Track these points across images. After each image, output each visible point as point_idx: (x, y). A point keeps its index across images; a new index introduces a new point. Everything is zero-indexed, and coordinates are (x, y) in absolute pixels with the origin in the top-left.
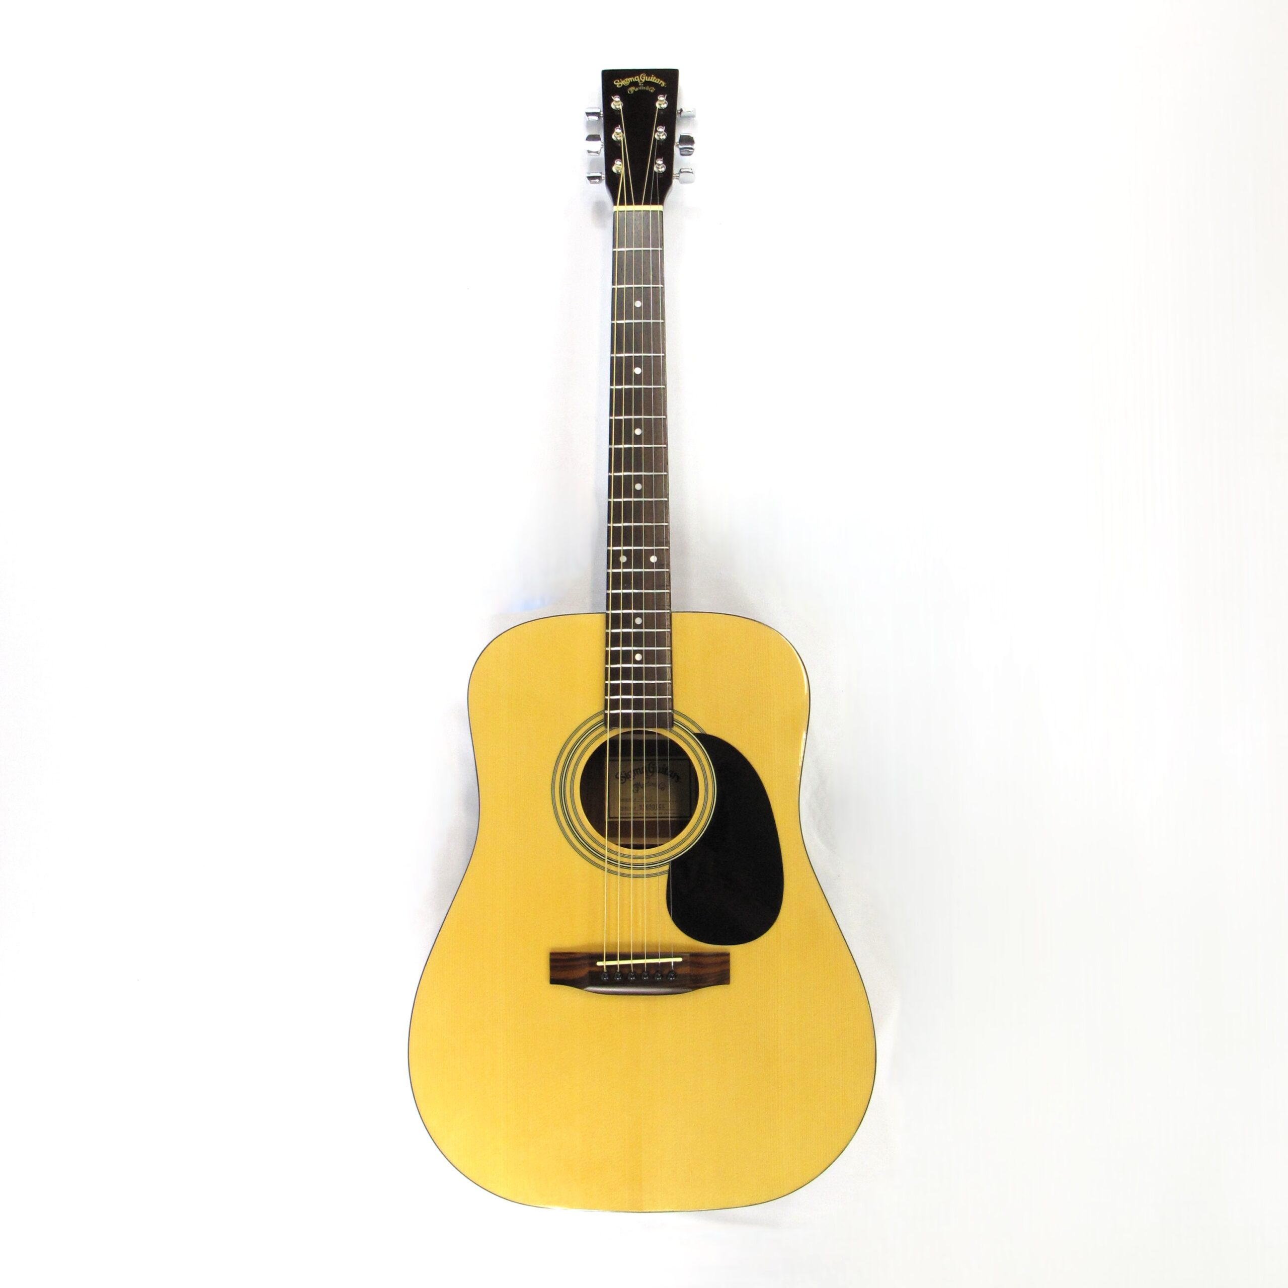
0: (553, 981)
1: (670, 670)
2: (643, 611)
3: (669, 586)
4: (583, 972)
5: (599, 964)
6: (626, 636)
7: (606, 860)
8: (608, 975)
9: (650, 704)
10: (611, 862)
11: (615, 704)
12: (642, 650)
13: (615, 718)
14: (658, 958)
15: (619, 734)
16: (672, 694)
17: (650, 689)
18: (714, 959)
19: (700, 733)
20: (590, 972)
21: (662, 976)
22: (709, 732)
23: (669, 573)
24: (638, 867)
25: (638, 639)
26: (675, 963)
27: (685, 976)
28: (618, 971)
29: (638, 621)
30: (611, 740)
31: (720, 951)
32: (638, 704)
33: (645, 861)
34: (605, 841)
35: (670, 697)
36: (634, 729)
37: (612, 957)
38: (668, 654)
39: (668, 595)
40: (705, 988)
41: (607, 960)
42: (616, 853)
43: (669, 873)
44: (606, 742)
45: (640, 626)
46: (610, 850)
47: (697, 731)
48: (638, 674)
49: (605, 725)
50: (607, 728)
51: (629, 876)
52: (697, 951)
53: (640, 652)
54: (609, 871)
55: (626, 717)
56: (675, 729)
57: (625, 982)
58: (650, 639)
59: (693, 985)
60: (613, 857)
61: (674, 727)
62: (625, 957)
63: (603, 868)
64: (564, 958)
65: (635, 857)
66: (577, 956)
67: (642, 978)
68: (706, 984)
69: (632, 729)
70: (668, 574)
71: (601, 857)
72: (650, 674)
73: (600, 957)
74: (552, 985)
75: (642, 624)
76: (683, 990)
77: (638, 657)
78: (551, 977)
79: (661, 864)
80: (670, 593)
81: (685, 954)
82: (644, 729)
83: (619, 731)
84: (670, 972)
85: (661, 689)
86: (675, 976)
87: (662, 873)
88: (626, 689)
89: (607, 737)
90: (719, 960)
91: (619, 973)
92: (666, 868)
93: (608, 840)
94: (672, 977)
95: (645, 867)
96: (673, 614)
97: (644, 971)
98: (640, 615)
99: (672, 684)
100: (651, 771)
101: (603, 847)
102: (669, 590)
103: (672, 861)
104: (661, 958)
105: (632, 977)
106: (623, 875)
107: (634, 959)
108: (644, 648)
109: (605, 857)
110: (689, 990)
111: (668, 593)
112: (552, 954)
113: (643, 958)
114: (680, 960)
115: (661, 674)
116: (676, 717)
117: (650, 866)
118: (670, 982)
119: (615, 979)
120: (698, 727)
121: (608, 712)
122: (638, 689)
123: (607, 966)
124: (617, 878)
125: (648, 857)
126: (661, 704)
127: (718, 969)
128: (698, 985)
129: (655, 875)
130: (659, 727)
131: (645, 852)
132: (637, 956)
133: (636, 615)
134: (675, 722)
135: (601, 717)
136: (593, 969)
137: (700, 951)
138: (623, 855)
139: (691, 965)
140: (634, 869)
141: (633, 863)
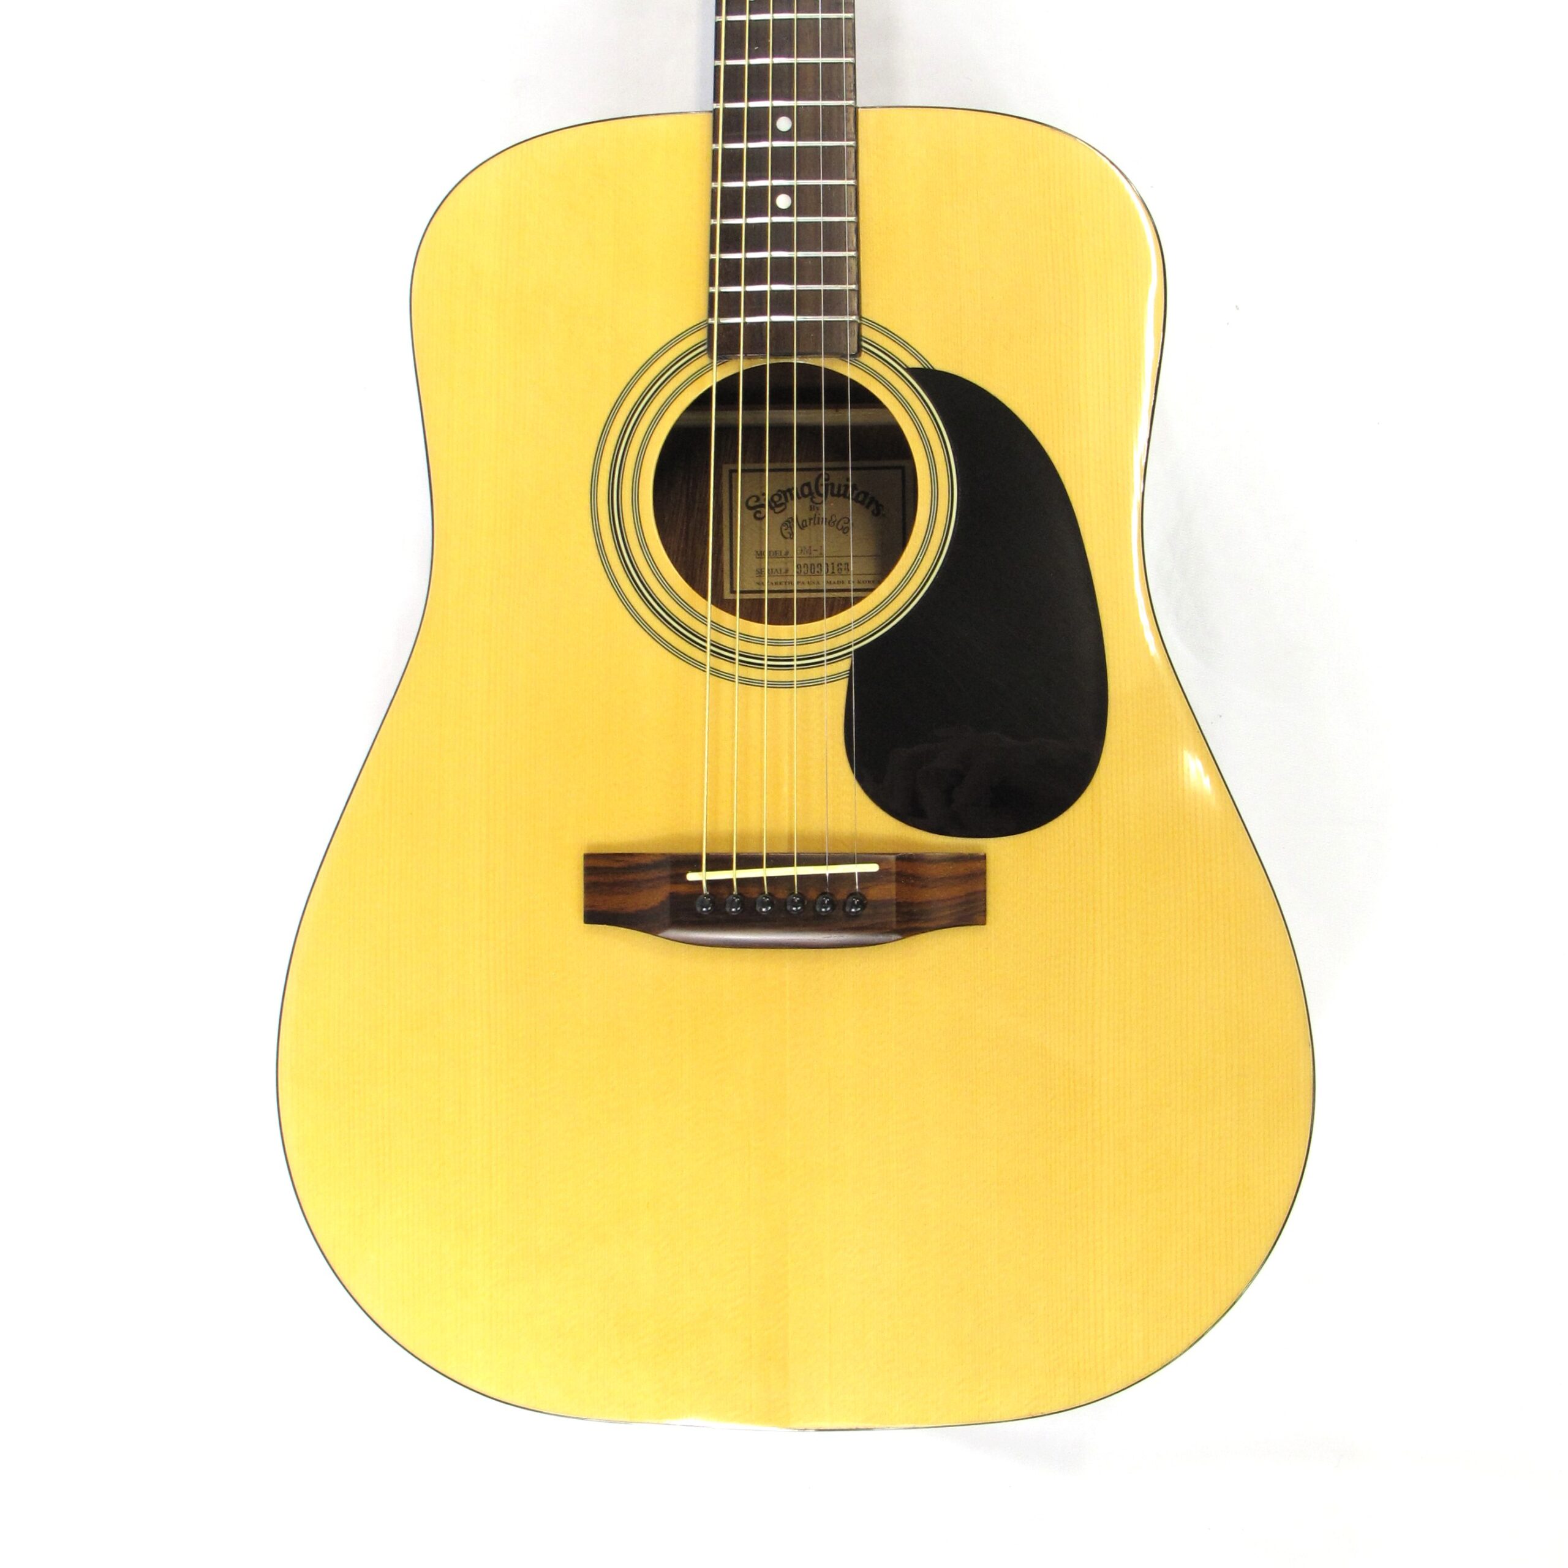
0: (592, 916)
1: (853, 230)
2: (794, 103)
3: (852, 50)
4: (655, 897)
5: (692, 876)
6: (756, 156)
7: (708, 645)
8: (711, 902)
9: (808, 303)
10: (721, 652)
11: (729, 305)
12: (791, 187)
13: (729, 334)
14: (824, 864)
15: (737, 374)
16: (858, 281)
17: (808, 270)
18: (950, 869)
19: (921, 366)
20: (673, 896)
21: (832, 904)
22: (939, 365)
23: (851, 22)
24: (779, 663)
25: (782, 163)
26: (862, 875)
27: (885, 903)
28: (735, 892)
29: (784, 124)
30: (720, 385)
31: (965, 851)
32: (782, 303)
33: (796, 651)
34: (705, 606)
35: (854, 287)
36: (774, 361)
37: (719, 862)
38: (849, 194)
39: (851, 68)
40: (930, 934)
41: (708, 870)
42: (731, 633)
43: (850, 678)
44: (710, 390)
45: (788, 136)
46: (717, 627)
47: (913, 363)
48: (782, 236)
49: (710, 350)
50: (711, 357)
51: (759, 684)
52: (911, 851)
53: (788, 190)
54: (716, 673)
55: (756, 331)
56: (865, 358)
57: (748, 918)
58: (809, 163)
59: (904, 926)
60: (726, 641)
61: (864, 354)
62: (749, 861)
63: (700, 666)
64: (616, 865)
65: (775, 642)
66: (643, 861)
67: (789, 908)
68: (932, 925)
69: (768, 362)
70: (850, 24)
71: (695, 640)
72: (808, 236)
73: (693, 863)
74: (586, 925)
75: (791, 130)
76: (881, 937)
77: (783, 201)
78: (585, 906)
79: (834, 655)
80: (854, 65)
81: (887, 856)
82: (795, 360)
83: (739, 365)
84: (853, 894)
85: (834, 271)
86: (863, 904)
87: (833, 678)
88: (756, 271)
89: (712, 380)
90: (962, 869)
91: (736, 897)
92: (845, 665)
93: (712, 603)
94: (856, 907)
95: (795, 663)
96: (860, 110)
97: (793, 893)
98: (787, 112)
99: (858, 259)
100: (809, 492)
101: (702, 619)
102: (852, 57)
103: (856, 651)
104: (830, 864)
105: (765, 905)
106: (746, 681)
107: (770, 865)
108: (794, 182)
109: (705, 641)
110: (894, 937)
111: (850, 63)
112: (588, 857)
113: (791, 864)
114: (873, 868)
115: (834, 237)
116: (866, 332)
117: (809, 662)
118: (850, 916)
119: (728, 909)
120: (916, 354)
121: (715, 321)
122: (782, 272)
123: (709, 882)
124: (734, 686)
125: (804, 641)
126: (834, 303)
127: (957, 891)
128: (917, 925)
129: (818, 682)
130: (829, 354)
131: (795, 631)
132: (776, 861)
133: (778, 112)
134: (864, 344)
135: (702, 335)
136: (682, 889)
137: (919, 851)
138: (746, 638)
139: (898, 881)
140: (769, 668)
141: (769, 655)
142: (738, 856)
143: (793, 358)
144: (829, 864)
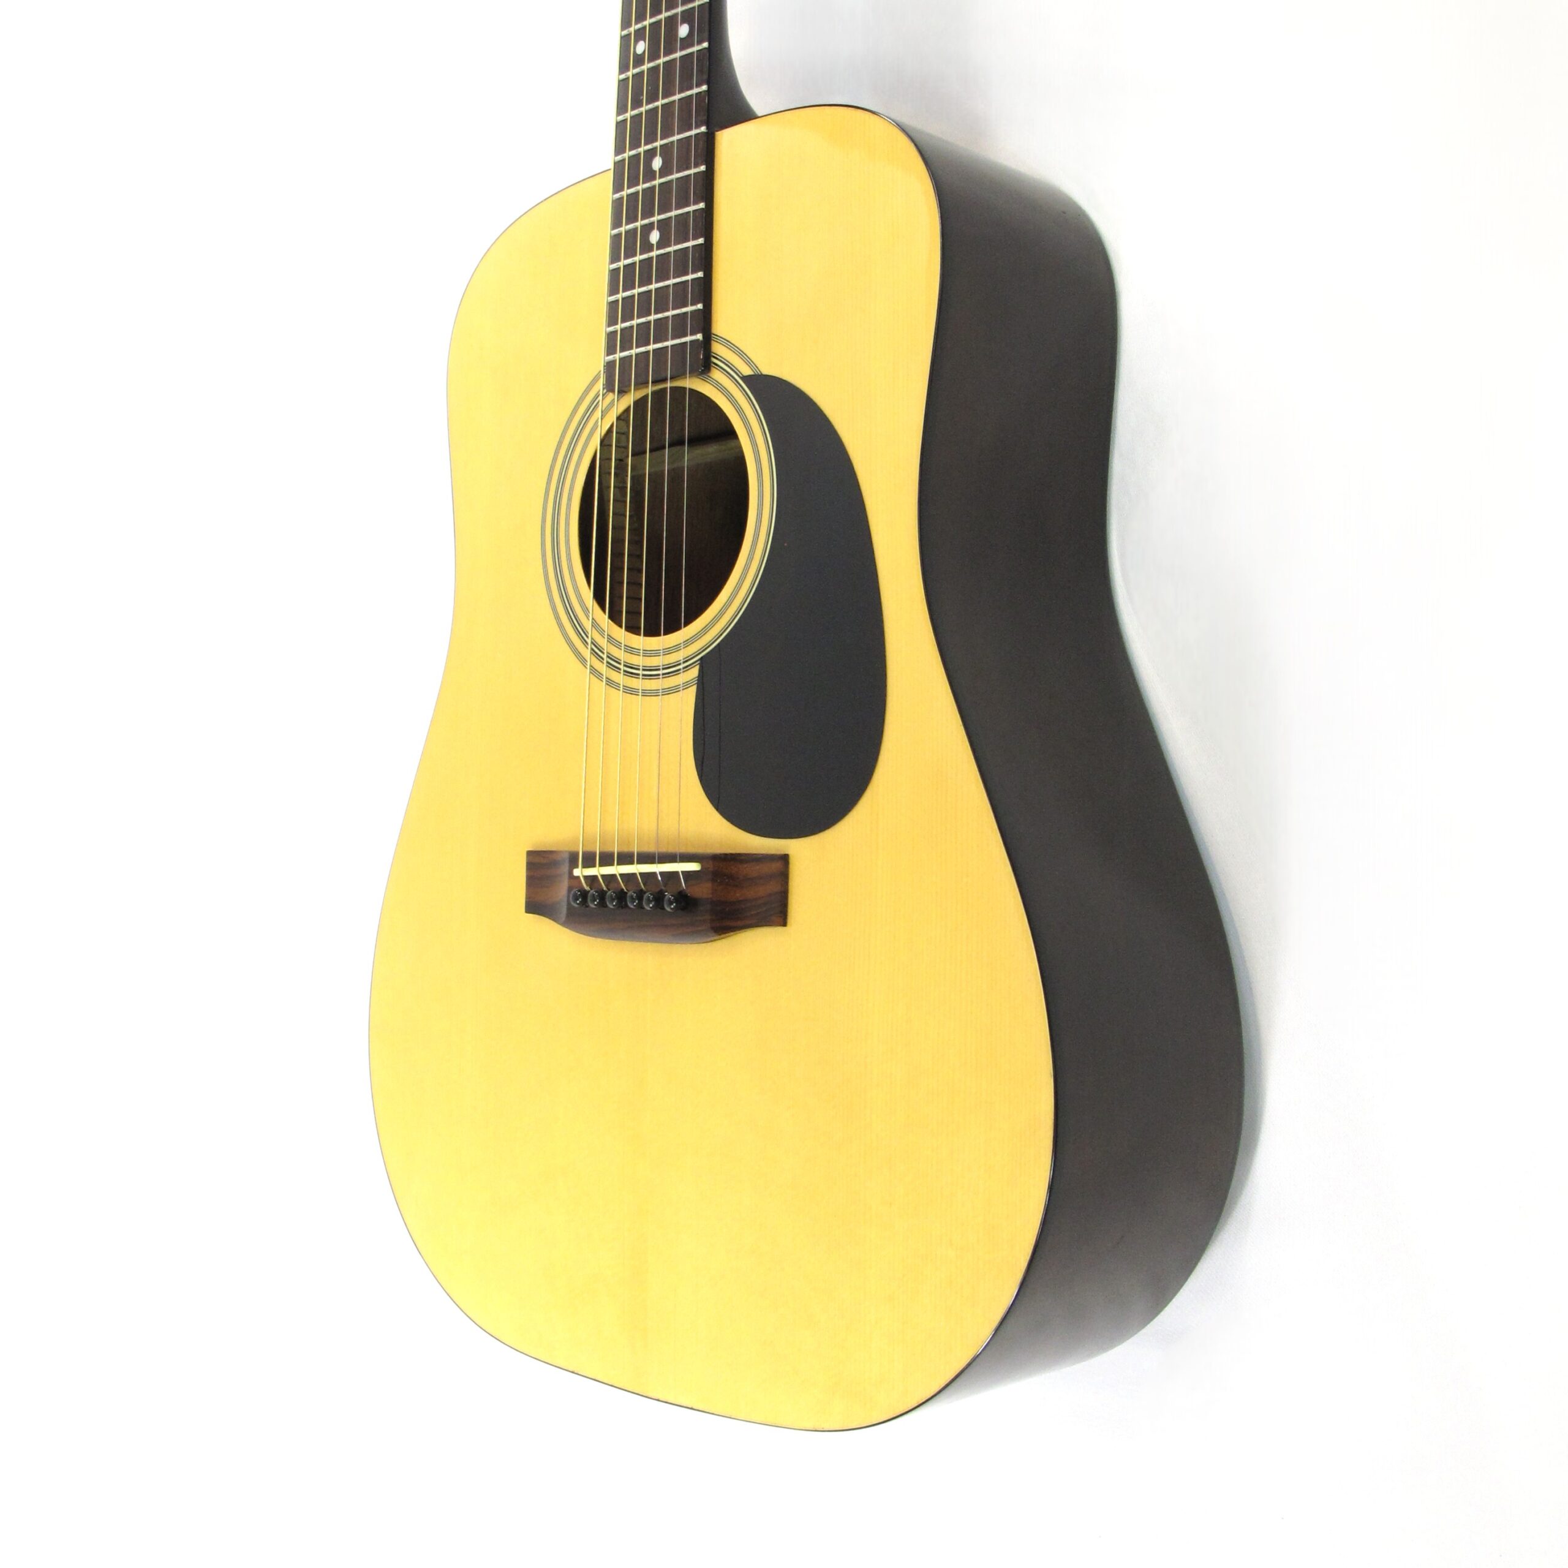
0: (531, 908)
1: (709, 248)
5: (575, 872)
7: (605, 657)
9: (679, 326)
10: (612, 662)
15: (648, 395)
16: (710, 298)
18: (760, 868)
19: (752, 373)
22: (766, 370)
25: (651, 202)
26: (687, 874)
27: (704, 902)
29: (656, 164)
30: (636, 403)
31: (775, 851)
32: (659, 331)
33: (662, 660)
34: (605, 621)
35: (707, 304)
36: (653, 389)
37: (589, 860)
38: (707, 214)
42: (620, 645)
43: (697, 685)
44: (613, 424)
45: (656, 175)
46: (611, 640)
47: (747, 371)
49: (613, 388)
51: (637, 693)
54: (608, 682)
56: (716, 374)
59: (720, 924)
60: (617, 653)
61: (713, 369)
65: (648, 653)
66: (557, 858)
69: (650, 390)
71: (597, 652)
73: (575, 860)
74: (527, 915)
77: (655, 236)
78: (527, 897)
79: (688, 663)
81: (709, 856)
82: (669, 385)
84: (679, 892)
86: (688, 901)
87: (686, 685)
89: (614, 415)
90: (768, 869)
92: (694, 672)
93: (609, 616)
95: (662, 673)
99: (711, 276)
101: (603, 633)
103: (702, 659)
106: (627, 692)
109: (608, 662)
112: (530, 853)
113: (633, 862)
114: (694, 867)
116: (714, 347)
117: (671, 670)
120: (748, 361)
122: (662, 300)
124: (620, 696)
125: (667, 652)
127: (769, 890)
128: (731, 923)
129: (677, 690)
131: (662, 641)
133: (652, 154)
134: (713, 359)
138: (629, 649)
139: (713, 880)
140: (644, 677)
141: (644, 665)
142: (618, 854)
143: (667, 383)
144: (680, 862)
